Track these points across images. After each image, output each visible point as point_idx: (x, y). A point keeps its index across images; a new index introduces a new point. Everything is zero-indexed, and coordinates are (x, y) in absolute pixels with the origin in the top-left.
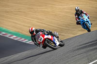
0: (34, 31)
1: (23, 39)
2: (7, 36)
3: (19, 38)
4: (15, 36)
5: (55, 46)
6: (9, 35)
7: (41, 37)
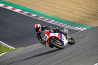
0: (39, 28)
1: (61, 24)
2: (45, 20)
3: (57, 23)
4: (53, 21)
5: (62, 45)
6: (48, 19)
7: (46, 35)
